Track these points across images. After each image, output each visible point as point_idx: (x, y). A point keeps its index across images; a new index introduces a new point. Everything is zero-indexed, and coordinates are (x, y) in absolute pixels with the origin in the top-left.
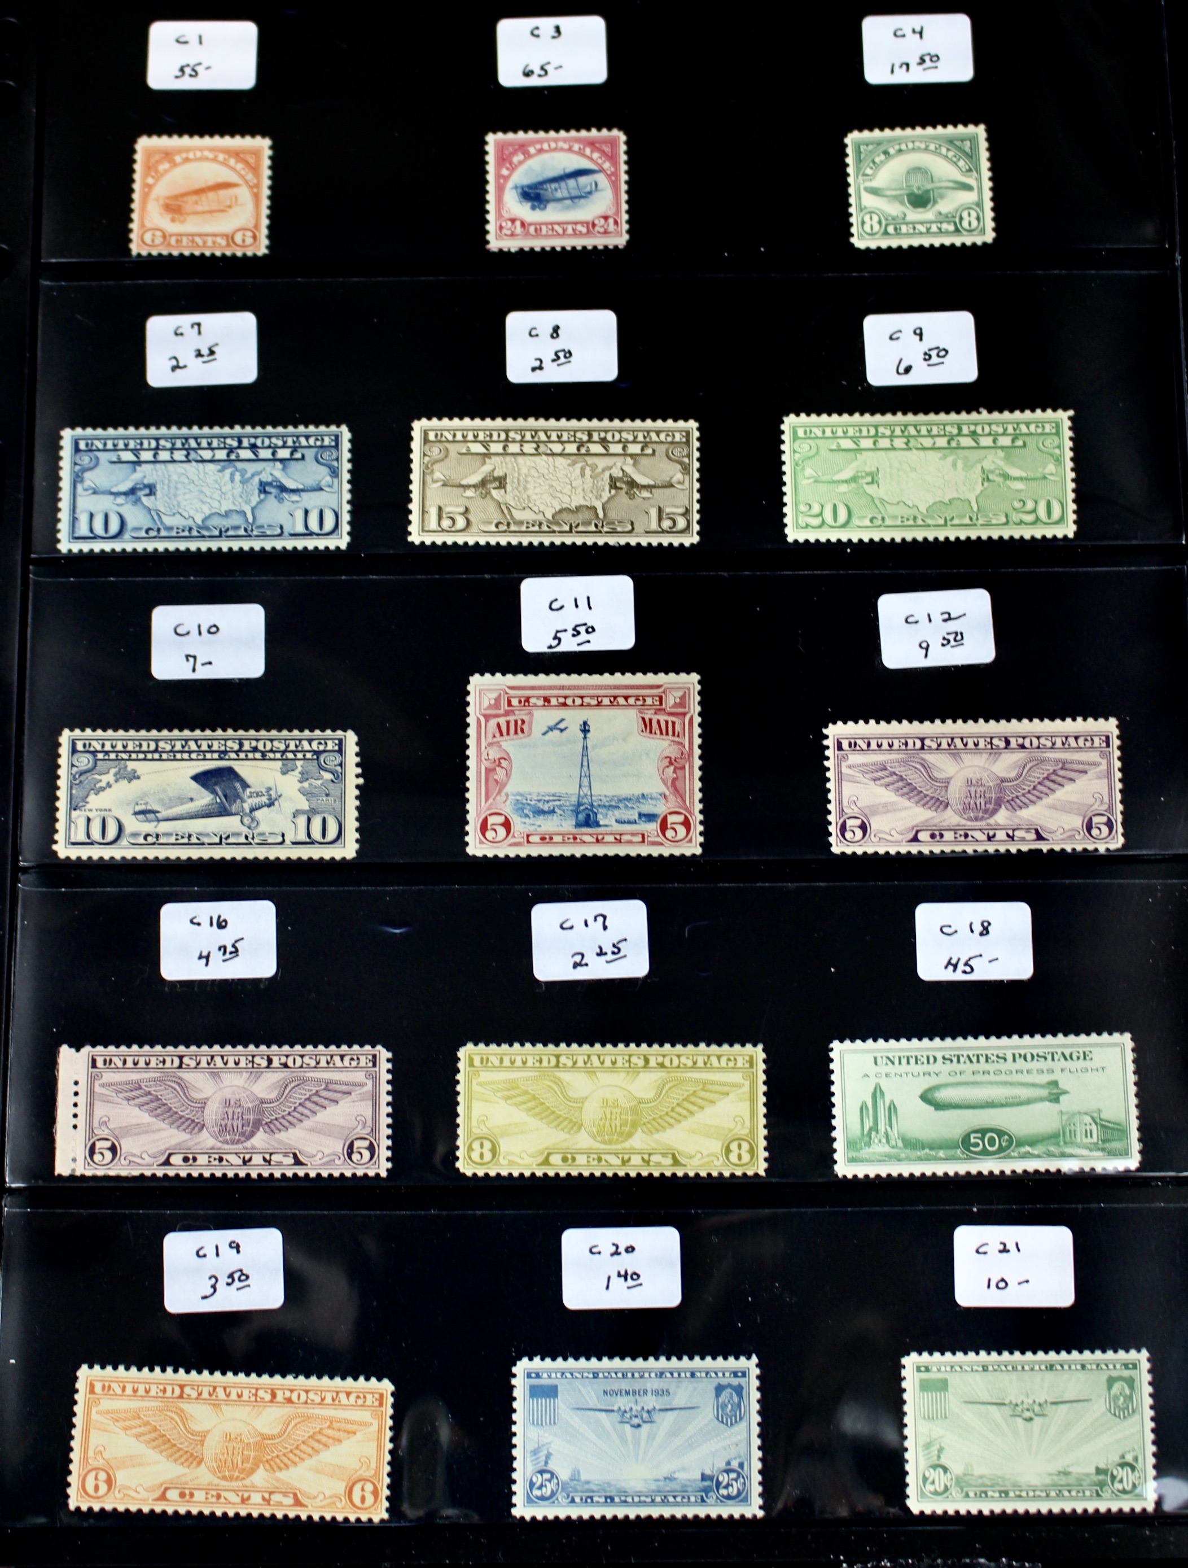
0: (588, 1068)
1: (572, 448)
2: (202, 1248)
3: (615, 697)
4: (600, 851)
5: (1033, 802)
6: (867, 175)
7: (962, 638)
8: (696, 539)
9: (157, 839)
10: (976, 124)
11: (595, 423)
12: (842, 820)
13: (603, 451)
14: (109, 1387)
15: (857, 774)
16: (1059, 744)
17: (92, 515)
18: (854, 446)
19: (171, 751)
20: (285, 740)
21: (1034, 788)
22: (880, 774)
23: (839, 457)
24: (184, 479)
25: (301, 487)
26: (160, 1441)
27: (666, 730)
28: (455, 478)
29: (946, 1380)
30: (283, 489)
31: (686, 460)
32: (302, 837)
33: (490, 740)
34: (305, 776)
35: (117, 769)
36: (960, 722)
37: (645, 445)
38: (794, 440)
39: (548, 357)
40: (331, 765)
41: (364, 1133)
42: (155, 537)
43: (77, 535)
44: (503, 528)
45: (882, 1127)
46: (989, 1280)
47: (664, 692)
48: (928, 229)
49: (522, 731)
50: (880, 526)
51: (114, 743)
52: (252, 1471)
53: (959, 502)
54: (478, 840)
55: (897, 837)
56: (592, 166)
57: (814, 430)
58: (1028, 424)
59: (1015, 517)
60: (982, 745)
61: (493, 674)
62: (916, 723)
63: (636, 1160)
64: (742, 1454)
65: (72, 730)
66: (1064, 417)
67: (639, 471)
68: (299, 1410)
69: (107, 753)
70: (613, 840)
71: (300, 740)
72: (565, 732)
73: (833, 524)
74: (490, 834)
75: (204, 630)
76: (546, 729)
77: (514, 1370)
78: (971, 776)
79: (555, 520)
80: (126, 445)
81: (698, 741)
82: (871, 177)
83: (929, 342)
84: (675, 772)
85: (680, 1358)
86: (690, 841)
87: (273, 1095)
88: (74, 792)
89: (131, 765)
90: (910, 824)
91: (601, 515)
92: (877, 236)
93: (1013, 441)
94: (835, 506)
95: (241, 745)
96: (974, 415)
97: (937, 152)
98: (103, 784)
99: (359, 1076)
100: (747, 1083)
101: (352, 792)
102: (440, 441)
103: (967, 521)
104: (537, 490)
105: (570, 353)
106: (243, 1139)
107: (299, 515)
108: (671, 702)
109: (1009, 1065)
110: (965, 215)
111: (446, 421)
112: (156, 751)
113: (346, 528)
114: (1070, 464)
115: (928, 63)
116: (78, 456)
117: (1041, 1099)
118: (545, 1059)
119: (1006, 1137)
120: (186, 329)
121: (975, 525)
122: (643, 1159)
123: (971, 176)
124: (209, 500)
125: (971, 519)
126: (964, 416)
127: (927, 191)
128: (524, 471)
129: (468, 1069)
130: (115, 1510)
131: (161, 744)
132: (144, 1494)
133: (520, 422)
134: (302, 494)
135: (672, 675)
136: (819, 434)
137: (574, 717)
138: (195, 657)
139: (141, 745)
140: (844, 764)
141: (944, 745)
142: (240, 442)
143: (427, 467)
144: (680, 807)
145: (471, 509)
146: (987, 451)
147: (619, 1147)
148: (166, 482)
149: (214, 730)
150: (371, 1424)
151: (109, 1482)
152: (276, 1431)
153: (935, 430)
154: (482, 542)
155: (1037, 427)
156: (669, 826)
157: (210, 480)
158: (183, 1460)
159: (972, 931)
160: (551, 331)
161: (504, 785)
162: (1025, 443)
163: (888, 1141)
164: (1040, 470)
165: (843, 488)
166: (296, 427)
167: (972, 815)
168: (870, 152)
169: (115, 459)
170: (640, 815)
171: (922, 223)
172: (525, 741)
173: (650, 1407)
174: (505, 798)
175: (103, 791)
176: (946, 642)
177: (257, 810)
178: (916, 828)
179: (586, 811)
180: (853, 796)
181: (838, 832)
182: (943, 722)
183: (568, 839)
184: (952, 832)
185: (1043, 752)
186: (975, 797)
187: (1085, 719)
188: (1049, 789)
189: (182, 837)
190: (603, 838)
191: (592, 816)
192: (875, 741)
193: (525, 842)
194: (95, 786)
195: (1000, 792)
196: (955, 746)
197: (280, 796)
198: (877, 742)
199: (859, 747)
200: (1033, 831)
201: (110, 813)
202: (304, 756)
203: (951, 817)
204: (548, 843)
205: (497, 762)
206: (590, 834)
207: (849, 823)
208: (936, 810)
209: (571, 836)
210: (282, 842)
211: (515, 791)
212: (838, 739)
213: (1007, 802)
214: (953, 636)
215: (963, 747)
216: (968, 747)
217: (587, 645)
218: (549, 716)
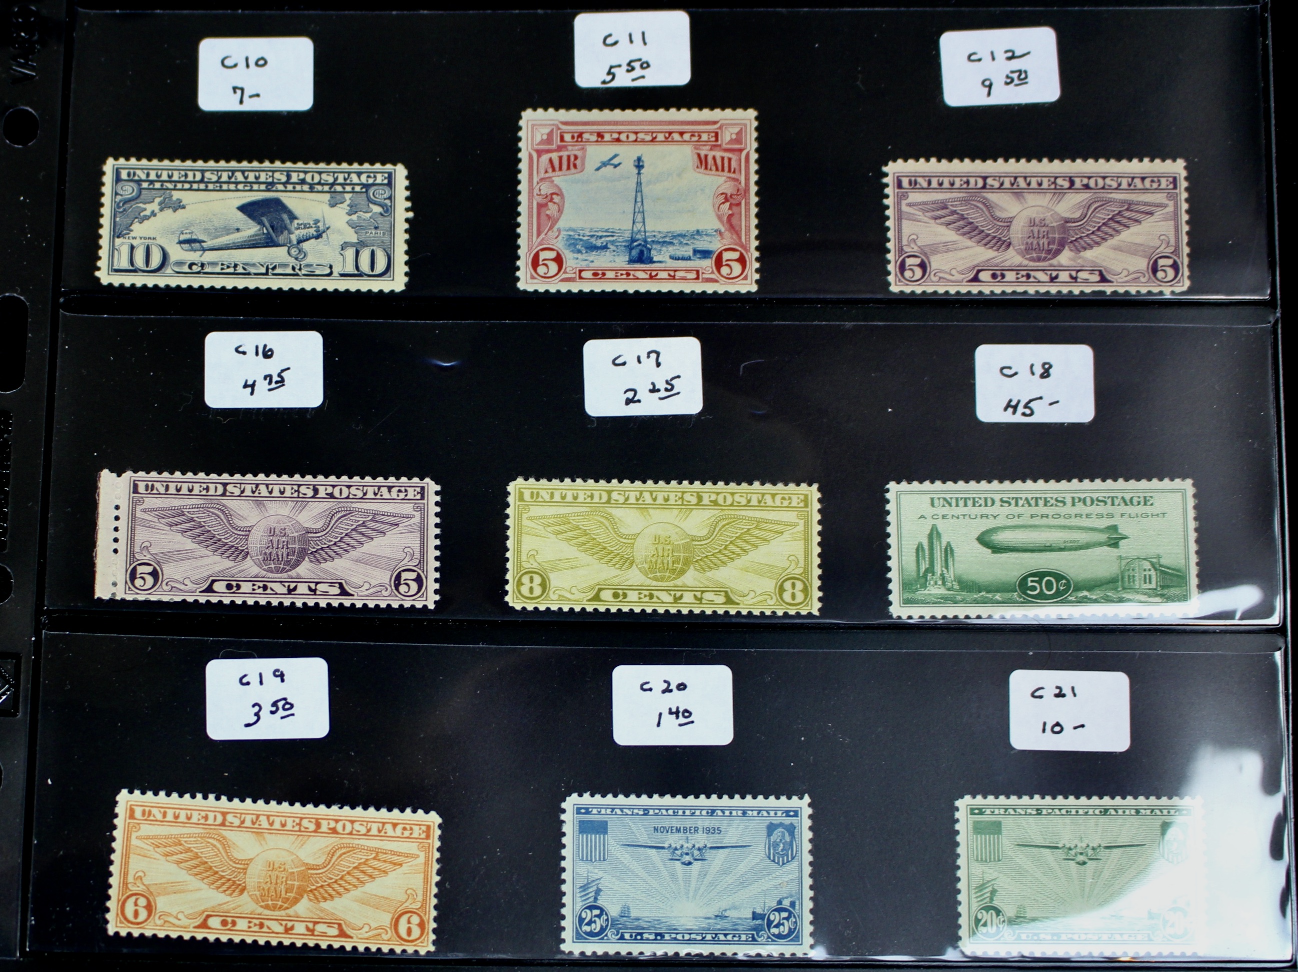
0: (641, 506)
2: (245, 676)
3: (670, 133)
4: (653, 287)
5: (1098, 244)
7: (1026, 77)
9: (202, 269)
12: (901, 258)
14: (150, 813)
15: (917, 213)
16: (1124, 185)
19: (217, 182)
20: (334, 173)
21: (1099, 229)
22: (940, 213)
26: (202, 868)
27: (721, 167)
29: (1000, 823)
32: (351, 269)
34: (354, 209)
35: (162, 198)
36: (1023, 161)
40: (380, 199)
41: (411, 564)
45: (938, 569)
46: (1045, 724)
47: (720, 128)
49: (575, 166)
51: (159, 172)
52: (296, 901)
54: (529, 276)
55: (958, 277)
60: (1045, 184)
61: (546, 109)
62: (978, 162)
63: (688, 597)
64: (793, 893)
65: (116, 159)
68: (344, 841)
69: (152, 182)
70: (667, 276)
71: (349, 173)
72: (618, 168)
74: (541, 270)
75: (252, 62)
76: (599, 165)
77: (564, 805)
78: (1034, 216)
81: (754, 178)
84: (730, 208)
85: (732, 797)
86: (746, 278)
87: (319, 525)
88: (118, 219)
89: (176, 195)
90: (971, 264)
95: (289, 177)
98: (148, 213)
99: (407, 508)
100: (802, 522)
101: (401, 226)
106: (288, 568)
108: (728, 139)
109: (1068, 509)
112: (202, 181)
117: (1101, 544)
118: (596, 494)
119: (1064, 581)
122: (695, 596)
129: (518, 503)
130: (155, 936)
131: (208, 175)
132: (185, 921)
135: (729, 111)
137: (627, 153)
138: (242, 90)
139: (186, 176)
140: (904, 202)
141: (1007, 184)
144: (736, 244)
147: (671, 584)
149: (261, 162)
150: (418, 856)
151: (149, 908)
152: (320, 861)
156: (724, 263)
158: (224, 888)
159: (1033, 373)
161: (557, 220)
163: (944, 584)
167: (1035, 255)
170: (696, 252)
172: (577, 176)
173: (701, 845)
174: (557, 234)
175: (148, 219)
176: (1009, 81)
177: (305, 241)
178: (977, 268)
179: (640, 247)
180: (913, 234)
181: (898, 270)
182: (1006, 160)
183: (622, 275)
184: (1015, 273)
185: (1108, 193)
186: (1039, 238)
187: (1152, 160)
188: (1114, 229)
189: (228, 267)
190: (657, 275)
191: (645, 252)
192: (936, 179)
193: (578, 277)
194: (139, 214)
195: (1064, 232)
196: (1018, 186)
197: (328, 228)
198: (938, 180)
199: (920, 185)
200: (1097, 273)
201: (154, 241)
202: (353, 188)
203: (1013, 257)
204: (600, 279)
205: (549, 198)
206: (644, 270)
207: (909, 261)
208: (998, 250)
209: (624, 272)
210: (330, 274)
211: (567, 226)
212: (898, 177)
213: (1071, 243)
214: (1018, 74)
215: (1026, 187)
216: (1031, 187)
217: (642, 80)
218: (603, 152)
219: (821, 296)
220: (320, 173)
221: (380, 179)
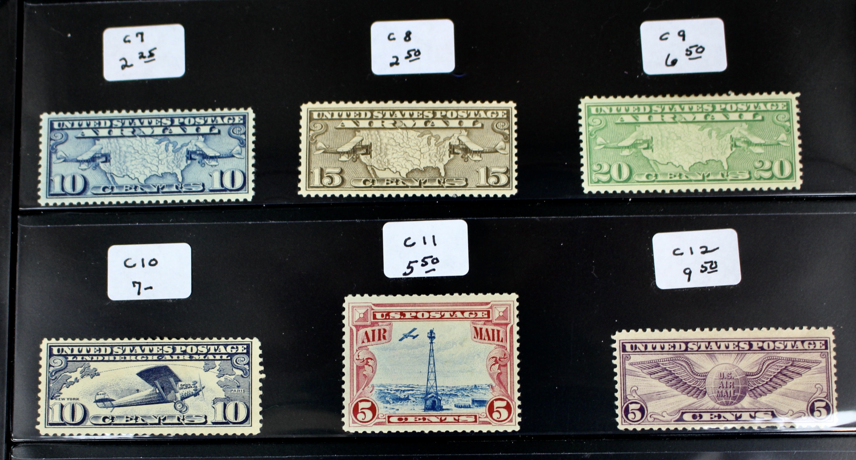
1: (420, 123)
3: (454, 312)
4: (443, 428)
5: (770, 391)
7: (716, 267)
8: (515, 192)
9: (112, 421)
11: (438, 104)
12: (626, 405)
15: (637, 370)
16: (789, 347)
17: (63, 178)
18: (634, 121)
19: (122, 355)
20: (207, 345)
21: (771, 380)
22: (654, 370)
23: (622, 129)
24: (131, 149)
25: (218, 154)
27: (492, 337)
28: (333, 147)
30: (204, 156)
31: (507, 132)
34: (222, 373)
35: (82, 368)
36: (715, 330)
37: (476, 121)
38: (589, 117)
39: (402, 55)
40: (241, 364)
42: (110, 194)
43: (52, 193)
44: (369, 184)
47: (491, 308)
49: (384, 338)
50: (654, 181)
51: (81, 348)
53: (713, 163)
54: (351, 421)
55: (668, 418)
57: (604, 108)
58: (765, 103)
59: (756, 174)
60: (731, 347)
61: (362, 295)
62: (681, 331)
65: (49, 339)
66: (792, 97)
67: (471, 140)
69: (75, 356)
70: (453, 420)
71: (218, 345)
72: (416, 338)
73: (619, 180)
74: (360, 416)
75: (146, 263)
76: (403, 336)
78: (723, 371)
79: (408, 178)
80: (88, 125)
81: (517, 345)
83: (690, 41)
84: (499, 368)
86: (511, 420)
88: (51, 385)
89: (93, 365)
90: (677, 408)
91: (443, 174)
93: (754, 116)
94: (620, 167)
95: (174, 349)
96: (724, 97)
98: (72, 379)
101: (257, 385)
102: (321, 119)
103: (719, 177)
104: (395, 156)
105: (418, 51)
107: (217, 175)
108: (497, 316)
111: (326, 104)
112: (111, 354)
113: (252, 185)
114: (797, 134)
116: (53, 133)
120: (132, 38)
121: (726, 180)
124: (149, 165)
125: (723, 175)
126: (717, 97)
128: (385, 141)
131: (115, 349)
133: (382, 104)
134: (219, 159)
135: (497, 295)
136: (608, 111)
137: (423, 327)
138: (139, 284)
139: (100, 350)
140: (627, 362)
141: (703, 348)
142: (172, 121)
143: (312, 139)
144: (503, 396)
145: (345, 170)
146: (735, 123)
148: (118, 152)
149: (154, 338)
153: (695, 108)
154: (354, 195)
155: (772, 105)
156: (495, 410)
157: (150, 150)
160: (404, 35)
161: (371, 379)
162: (763, 117)
164: (775, 138)
165: (626, 152)
166: (214, 109)
169: (80, 135)
170: (474, 401)
172: (386, 345)
174: (371, 389)
175: (73, 384)
176: (704, 270)
177: (186, 398)
178: (681, 411)
179: (433, 399)
180: (635, 386)
181: (623, 413)
182: (702, 330)
183: (419, 419)
184: (709, 414)
185: (777, 353)
186: (727, 387)
187: (809, 328)
188: (782, 380)
189: (131, 419)
190: (445, 419)
191: (437, 402)
192: (651, 344)
193: (387, 422)
194: (67, 380)
195: (745, 383)
196: (711, 349)
197: (203, 388)
198: (653, 345)
199: (639, 349)
200: (770, 413)
201: (78, 401)
202: (221, 357)
203: (708, 402)
204: (404, 422)
205: (365, 361)
206: (436, 416)
207: (632, 407)
208: (697, 397)
209: (421, 418)
210: (205, 423)
211: (379, 383)
212: (623, 343)
213: (751, 390)
214: (710, 264)
215: (717, 349)
216: (721, 349)
217: (433, 272)
218: (405, 327)
219: (567, 433)
220: (197, 346)
221: (241, 349)
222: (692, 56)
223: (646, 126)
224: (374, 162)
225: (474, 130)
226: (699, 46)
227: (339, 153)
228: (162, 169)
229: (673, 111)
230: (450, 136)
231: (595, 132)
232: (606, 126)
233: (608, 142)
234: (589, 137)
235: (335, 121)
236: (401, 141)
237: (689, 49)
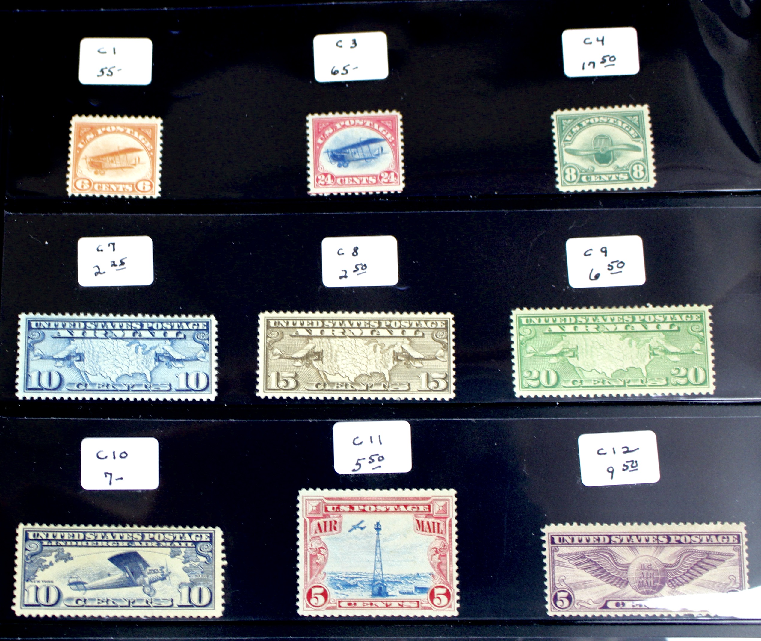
1: (367, 332)
6: (567, 141)
7: (637, 466)
8: (453, 396)
9: (84, 603)
10: (642, 104)
11: (383, 315)
12: (555, 593)
13: (389, 335)
15: (565, 561)
16: (704, 540)
17: (40, 374)
18: (561, 331)
19: (95, 540)
20: (174, 533)
21: (688, 572)
22: (581, 561)
23: (550, 338)
25: (183, 357)
27: (433, 529)
28: (288, 353)
31: (445, 341)
32: (185, 602)
33: (313, 535)
34: (187, 559)
35: (57, 553)
36: (635, 524)
37: (417, 330)
38: (519, 327)
39: (350, 269)
40: (205, 552)
42: (83, 390)
43: (29, 387)
44: (321, 387)
47: (432, 502)
48: (610, 178)
49: (335, 529)
50: (579, 387)
51: (55, 533)
53: (633, 370)
54: (305, 605)
55: (593, 605)
56: (380, 137)
57: (533, 319)
58: (681, 315)
59: (673, 380)
60: (651, 541)
61: (315, 489)
62: (605, 525)
65: (25, 525)
66: (705, 309)
67: (413, 348)
69: (50, 541)
70: (398, 606)
71: (183, 533)
72: (364, 530)
73: (548, 386)
74: (313, 601)
75: (117, 456)
76: (351, 527)
78: (644, 562)
79: (356, 382)
80: (64, 326)
81: (455, 537)
82: (570, 142)
83: (611, 257)
84: (439, 558)
86: (450, 607)
88: (27, 568)
89: (67, 550)
90: (601, 597)
91: (388, 379)
92: (574, 183)
93: (671, 327)
94: (548, 373)
95: (143, 536)
96: (643, 308)
97: (614, 124)
98: (47, 563)
101: (219, 571)
102: (278, 327)
103: (639, 383)
104: (344, 362)
105: (365, 265)
107: (183, 377)
108: (437, 509)
110: (635, 168)
111: (281, 313)
112: (84, 540)
113: (214, 387)
114: (710, 343)
115: (608, 62)
116: (30, 332)
120: (105, 247)
121: (645, 386)
123: (639, 141)
124: (120, 365)
125: (642, 381)
126: (636, 309)
127: (609, 152)
128: (335, 348)
131: (88, 535)
133: (332, 314)
134: (185, 362)
135: (437, 490)
136: (537, 322)
137: (370, 520)
138: (111, 474)
139: (73, 536)
140: (556, 554)
141: (625, 541)
142: (142, 326)
143: (269, 345)
144: (443, 583)
145: (299, 375)
146: (653, 333)
148: (91, 352)
153: (616, 319)
154: (307, 397)
155: (688, 316)
156: (436, 596)
157: (121, 352)
160: (353, 251)
161: (323, 567)
162: (679, 328)
164: (690, 347)
165: (554, 360)
166: (179, 316)
167: (645, 590)
168: (569, 124)
169: (56, 335)
171: (605, 174)
172: (337, 536)
174: (324, 576)
175: (47, 568)
176: (625, 468)
177: (154, 582)
178: (606, 599)
179: (379, 586)
180: (562, 576)
181: (552, 601)
182: (624, 524)
184: (631, 603)
185: (694, 546)
186: (647, 578)
187: (722, 523)
188: (698, 572)
189: (103, 602)
190: (391, 604)
191: (383, 589)
192: (577, 537)
193: (338, 607)
194: (41, 564)
195: (665, 574)
196: (633, 542)
197: (170, 573)
198: (579, 538)
199: (567, 541)
201: (52, 584)
203: (629, 591)
204: (353, 607)
205: (318, 551)
206: (382, 602)
207: (560, 595)
209: (369, 603)
210: (172, 606)
211: (330, 571)
212: (551, 536)
213: (669, 581)
214: (631, 463)
215: (638, 542)
216: (642, 542)
217: (379, 468)
218: (353, 519)
219: (501, 618)
221: (204, 538)
222: (612, 271)
223: (572, 336)
224: (325, 367)
225: (415, 339)
226: (620, 261)
227: (293, 358)
228: (133, 369)
229: (596, 322)
230: (393, 344)
231: (525, 342)
232: (535, 335)
233: (537, 350)
234: (520, 346)
235: (290, 329)
236: (350, 349)
237: (611, 264)
